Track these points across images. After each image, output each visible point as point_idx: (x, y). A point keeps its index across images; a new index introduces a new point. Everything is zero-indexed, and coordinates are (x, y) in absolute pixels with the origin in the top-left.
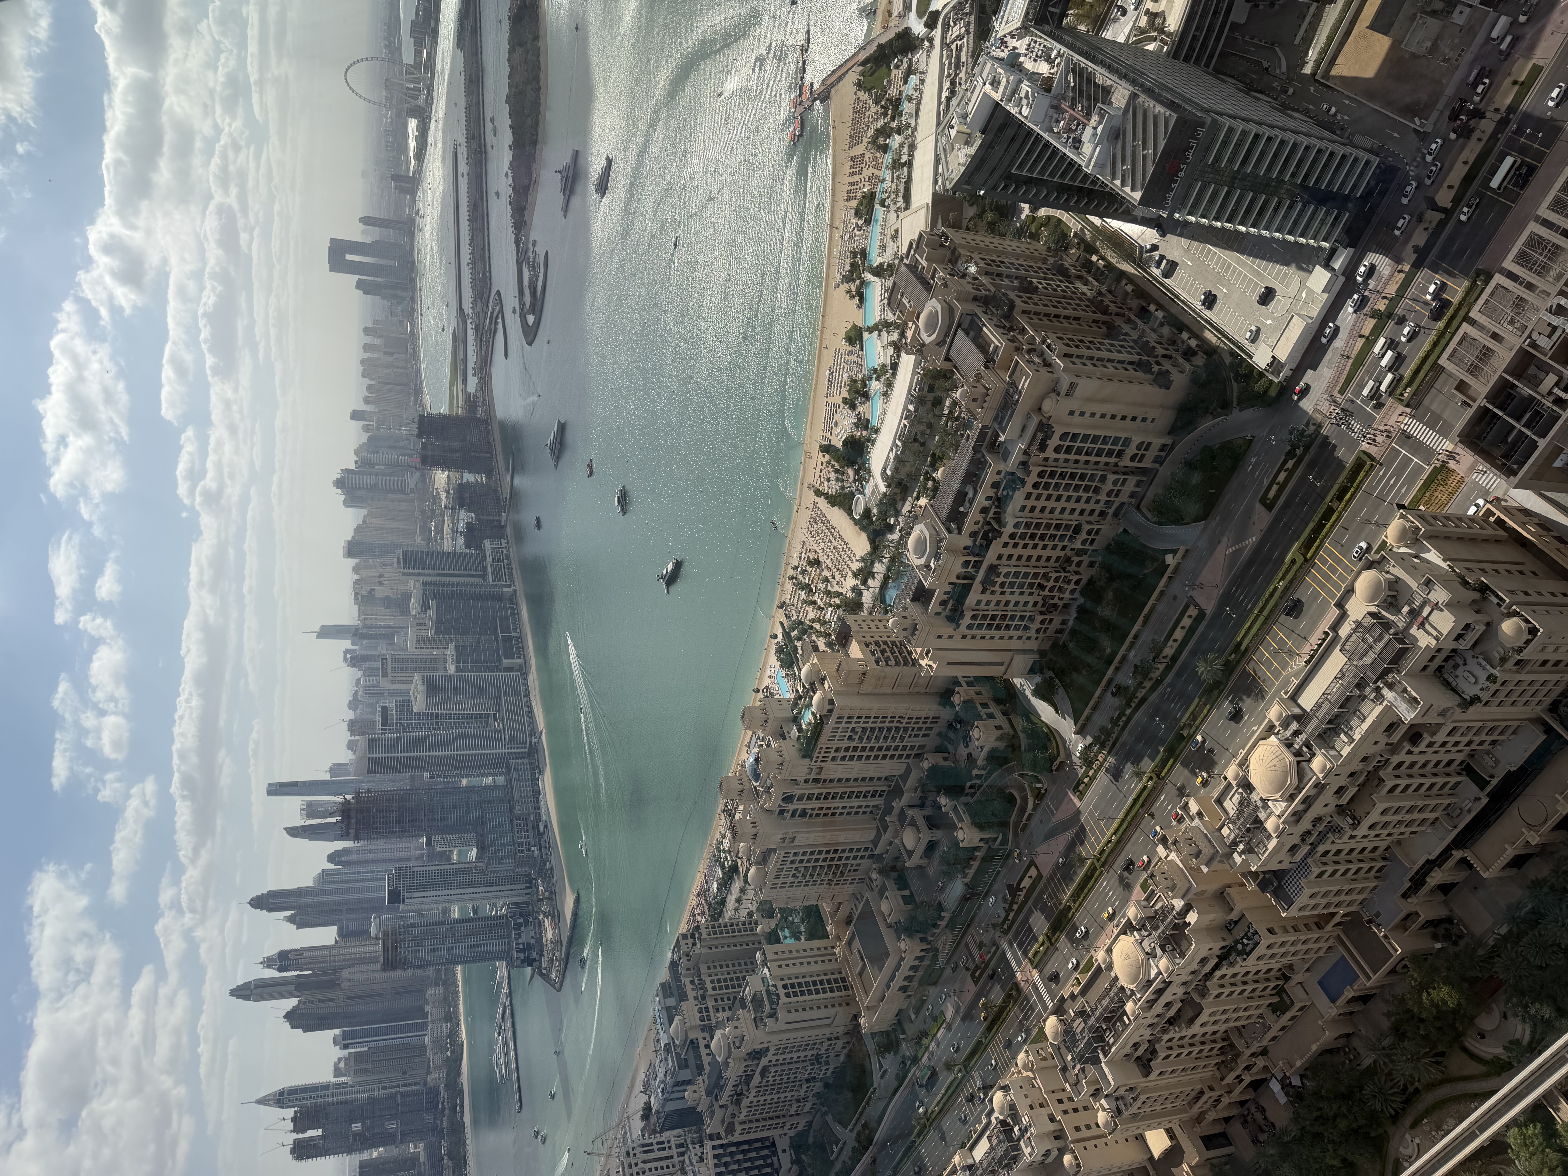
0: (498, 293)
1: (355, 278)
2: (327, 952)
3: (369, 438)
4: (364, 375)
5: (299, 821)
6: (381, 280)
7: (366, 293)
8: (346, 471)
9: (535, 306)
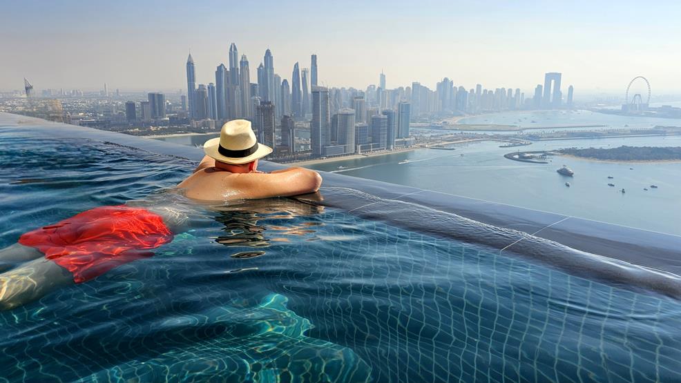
0: (531, 144)
1: (543, 85)
2: (247, 80)
3: (467, 92)
4: (497, 89)
5: (301, 68)
6: (543, 95)
7: (536, 89)
8: (452, 83)
9: (523, 158)
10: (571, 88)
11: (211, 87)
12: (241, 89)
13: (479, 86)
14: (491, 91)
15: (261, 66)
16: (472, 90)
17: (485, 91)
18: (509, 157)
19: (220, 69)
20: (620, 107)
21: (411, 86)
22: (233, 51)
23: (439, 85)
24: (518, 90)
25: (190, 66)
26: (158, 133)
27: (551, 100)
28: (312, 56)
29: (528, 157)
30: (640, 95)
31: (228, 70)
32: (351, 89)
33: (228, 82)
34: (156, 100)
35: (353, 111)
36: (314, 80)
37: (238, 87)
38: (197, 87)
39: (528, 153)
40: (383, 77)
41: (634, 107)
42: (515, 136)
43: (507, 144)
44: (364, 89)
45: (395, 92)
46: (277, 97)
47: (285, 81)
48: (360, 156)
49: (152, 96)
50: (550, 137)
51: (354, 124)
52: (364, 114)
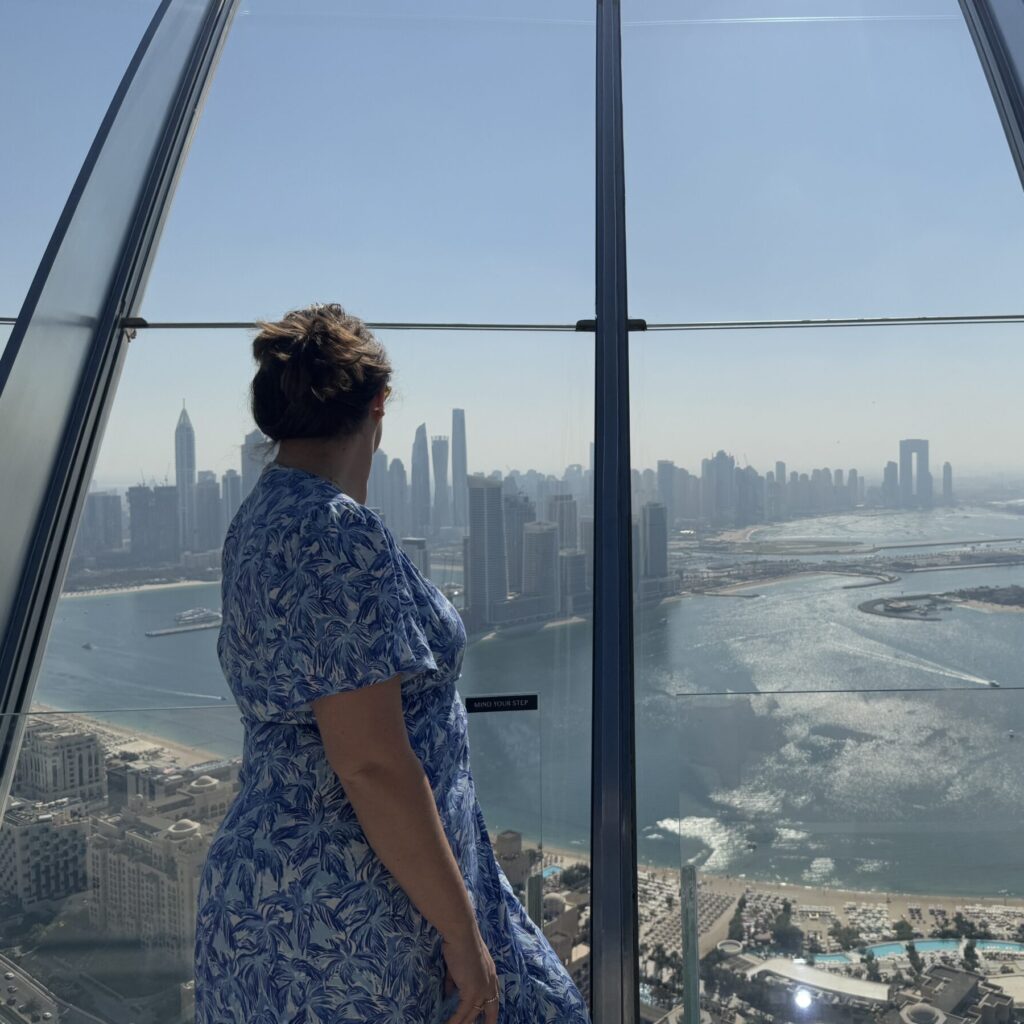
1: (897, 460)
3: (762, 478)
4: (816, 472)
5: (430, 435)
6: (899, 481)
7: (885, 469)
8: (731, 460)
10: (947, 468)
11: (230, 479)
13: (781, 466)
14: (804, 476)
16: (770, 474)
17: (794, 474)
21: (655, 469)
23: (707, 465)
24: (853, 472)
25: (184, 434)
27: (915, 491)
28: (455, 411)
36: (460, 462)
44: (559, 474)
47: (398, 464)
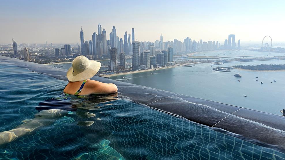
1: (227, 39)
2: (105, 39)
4: (209, 42)
6: (228, 44)
7: (225, 41)
8: (190, 39)
9: (220, 70)
10: (239, 41)
11: (90, 42)
12: (103, 43)
13: (201, 40)
14: (206, 43)
15: (111, 33)
16: (199, 42)
17: (204, 42)
18: (214, 69)
19: (94, 35)
20: (260, 48)
21: (173, 41)
22: (99, 27)
23: (185, 40)
24: (217, 42)
25: (82, 33)
26: (68, 61)
27: (231, 46)
28: (132, 29)
29: (222, 69)
30: (268, 43)
31: (98, 35)
32: (149, 42)
33: (97, 40)
34: (67, 47)
35: (149, 51)
36: (133, 39)
37: (102, 42)
38: (84, 42)
39: (222, 68)
40: (162, 37)
41: (265, 48)
42: (217, 61)
43: (213, 64)
44: (154, 42)
45: (167, 43)
46: (118, 45)
47: (121, 39)
48: (152, 70)
49: (66, 46)
50: (231, 61)
51: (150, 56)
52: (154, 52)
